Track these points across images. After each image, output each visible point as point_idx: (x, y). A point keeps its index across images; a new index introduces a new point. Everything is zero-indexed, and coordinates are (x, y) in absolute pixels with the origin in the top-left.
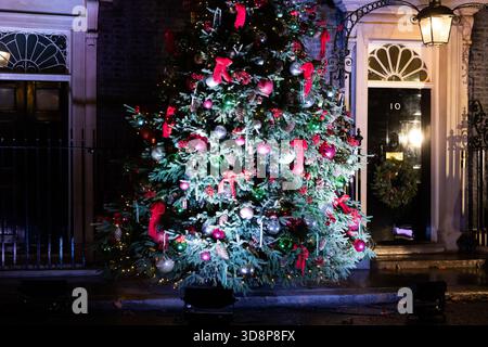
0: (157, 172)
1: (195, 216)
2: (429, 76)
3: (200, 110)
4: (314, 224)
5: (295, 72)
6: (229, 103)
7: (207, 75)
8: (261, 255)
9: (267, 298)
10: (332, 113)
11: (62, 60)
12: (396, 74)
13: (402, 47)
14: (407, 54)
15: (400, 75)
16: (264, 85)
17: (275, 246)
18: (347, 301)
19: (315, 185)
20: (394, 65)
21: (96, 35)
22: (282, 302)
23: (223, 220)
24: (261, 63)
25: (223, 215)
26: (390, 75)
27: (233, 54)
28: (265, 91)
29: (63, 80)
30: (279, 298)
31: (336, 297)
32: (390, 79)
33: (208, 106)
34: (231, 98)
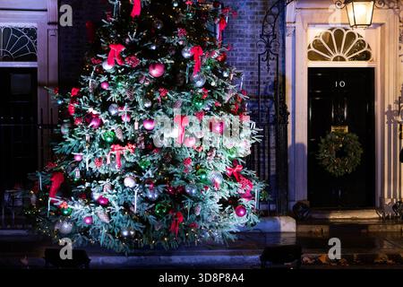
0: (61, 146)
1: (84, 184)
2: (373, 56)
3: (98, 90)
4: (194, 191)
5: (186, 55)
6: (120, 84)
7: (103, 60)
8: (140, 219)
9: (162, 257)
10: (226, 91)
11: (33, 49)
12: (341, 54)
13: (346, 30)
14: (352, 36)
15: (344, 56)
16: (154, 68)
17: (152, 211)
18: (237, 261)
19: (207, 156)
20: (339, 46)
21: (57, 27)
22: (176, 261)
23: (107, 188)
24: (154, 48)
25: (106, 183)
26: (334, 56)
27: (127, 40)
28: (155, 72)
29: (33, 66)
30: (173, 257)
31: (227, 258)
32: (335, 59)
33: (105, 86)
34: (122, 79)
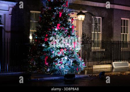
21: (11, 16)
24: (65, 25)
27: (60, 23)
34: (61, 33)
